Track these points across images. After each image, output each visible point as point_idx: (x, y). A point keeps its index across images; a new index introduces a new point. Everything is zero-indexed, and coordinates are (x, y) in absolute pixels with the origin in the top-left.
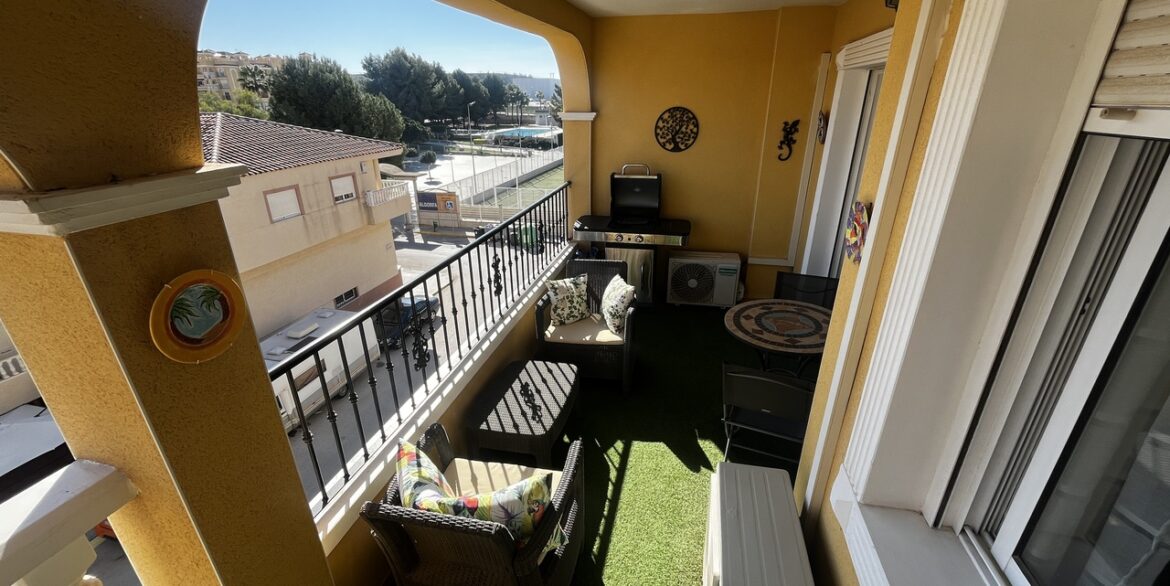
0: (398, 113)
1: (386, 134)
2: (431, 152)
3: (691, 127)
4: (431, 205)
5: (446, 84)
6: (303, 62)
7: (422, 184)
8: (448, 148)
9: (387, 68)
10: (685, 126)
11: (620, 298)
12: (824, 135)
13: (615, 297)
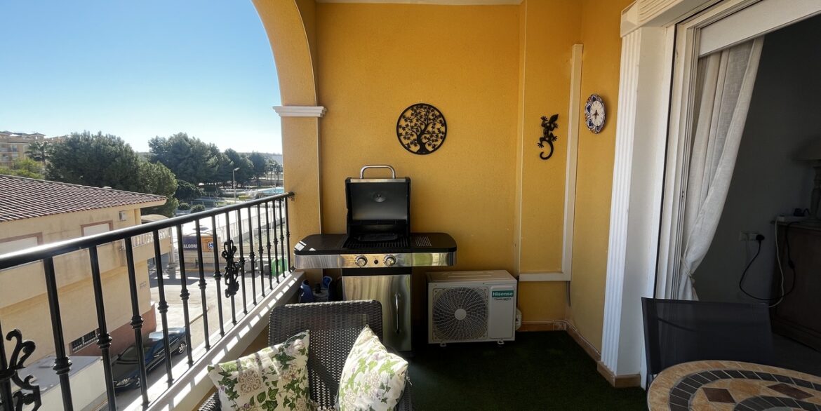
0: (172, 177)
1: (160, 188)
3: (438, 125)
5: (219, 158)
7: (189, 230)
8: (217, 203)
10: (431, 125)
11: (376, 390)
12: (601, 121)
13: (368, 387)
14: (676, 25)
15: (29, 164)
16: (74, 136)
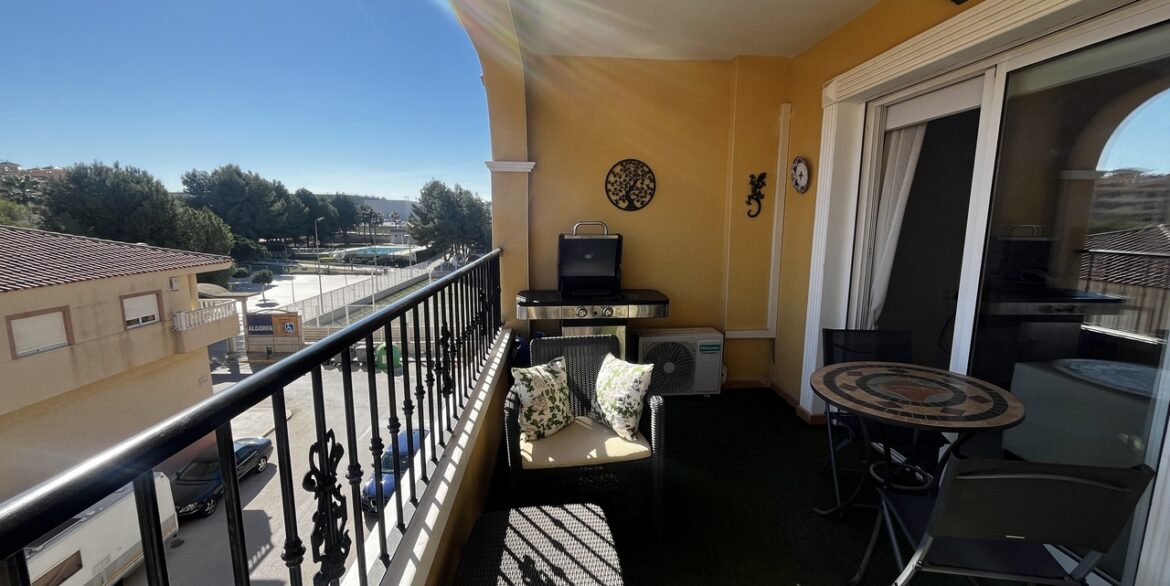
0: (226, 229)
1: (209, 244)
2: (267, 271)
3: (647, 182)
4: (264, 328)
5: (288, 202)
6: (99, 170)
7: (253, 304)
8: (288, 268)
9: (214, 185)
10: (640, 181)
11: (632, 384)
12: (806, 182)
13: (623, 384)
14: (867, 104)
15: (10, 208)
16: (79, 168)
